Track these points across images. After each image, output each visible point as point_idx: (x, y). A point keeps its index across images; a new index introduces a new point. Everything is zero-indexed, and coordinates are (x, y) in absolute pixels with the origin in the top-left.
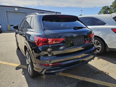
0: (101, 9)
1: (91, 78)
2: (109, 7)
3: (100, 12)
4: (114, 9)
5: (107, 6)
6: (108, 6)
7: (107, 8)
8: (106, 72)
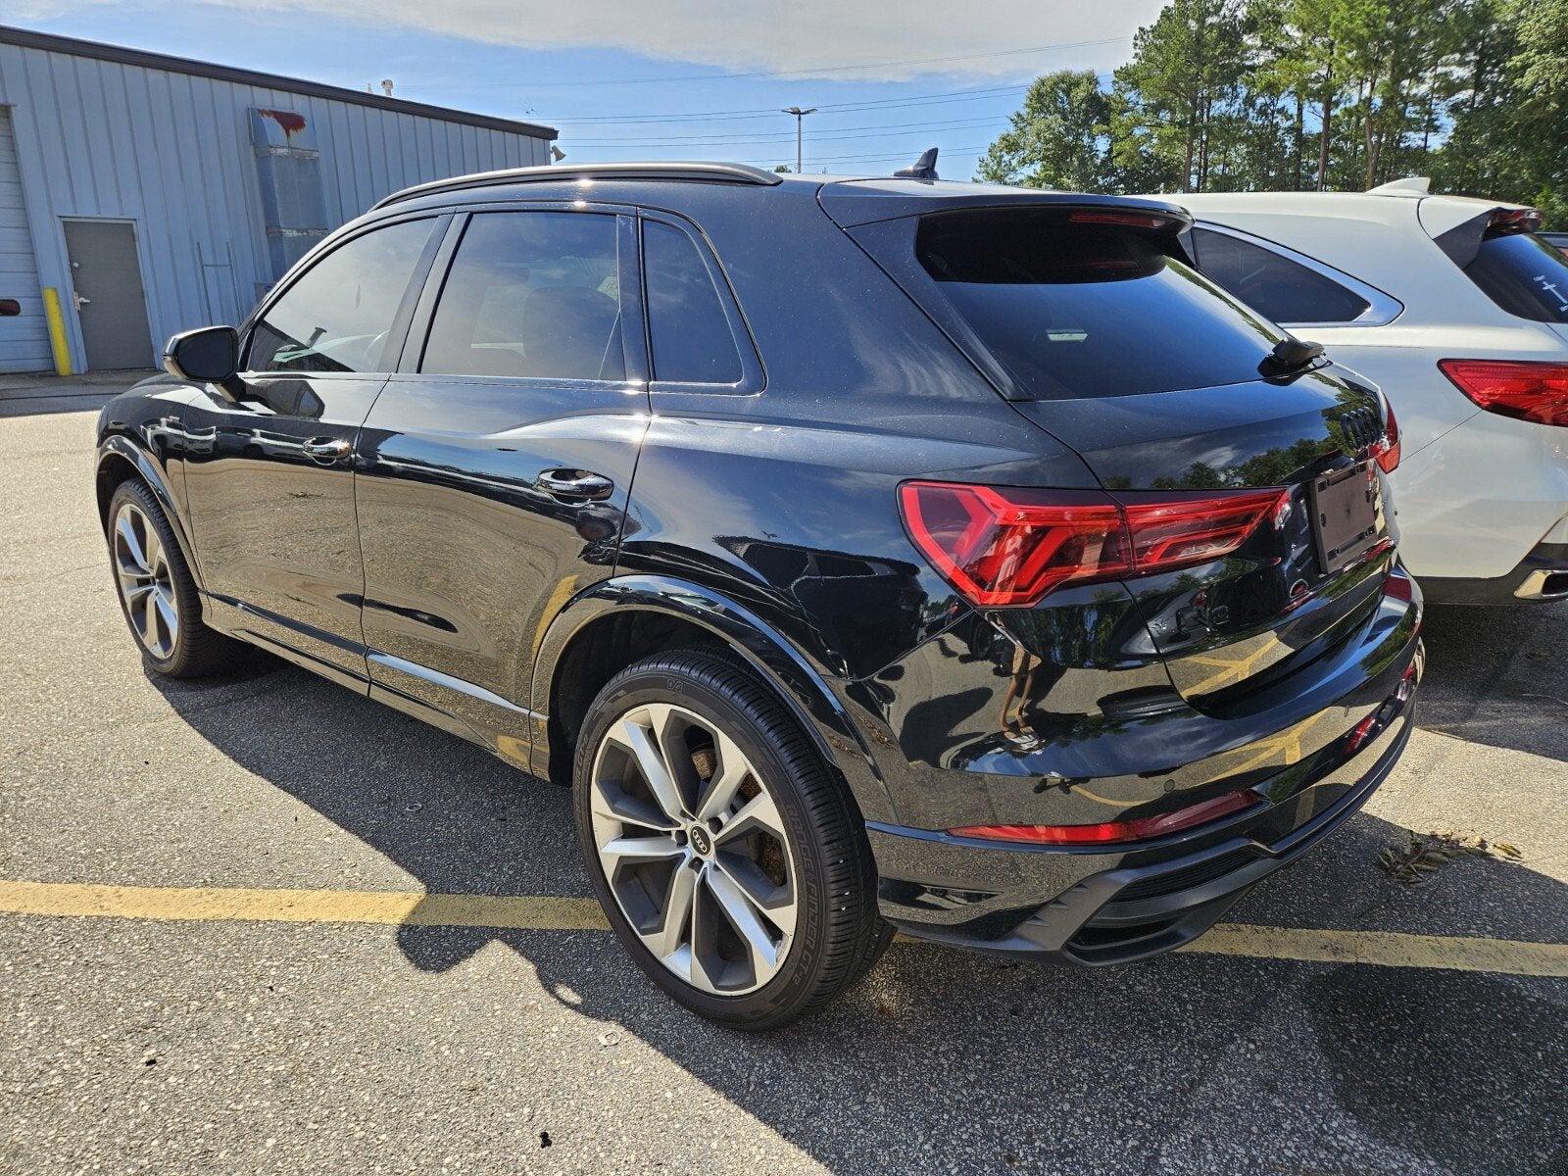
0: (1020, 104)
1: (1388, 925)
2: (1106, 89)
3: (1012, 146)
4: (1156, 109)
5: (1078, 68)
6: (1092, 80)
7: (1080, 93)
8: (1483, 844)
